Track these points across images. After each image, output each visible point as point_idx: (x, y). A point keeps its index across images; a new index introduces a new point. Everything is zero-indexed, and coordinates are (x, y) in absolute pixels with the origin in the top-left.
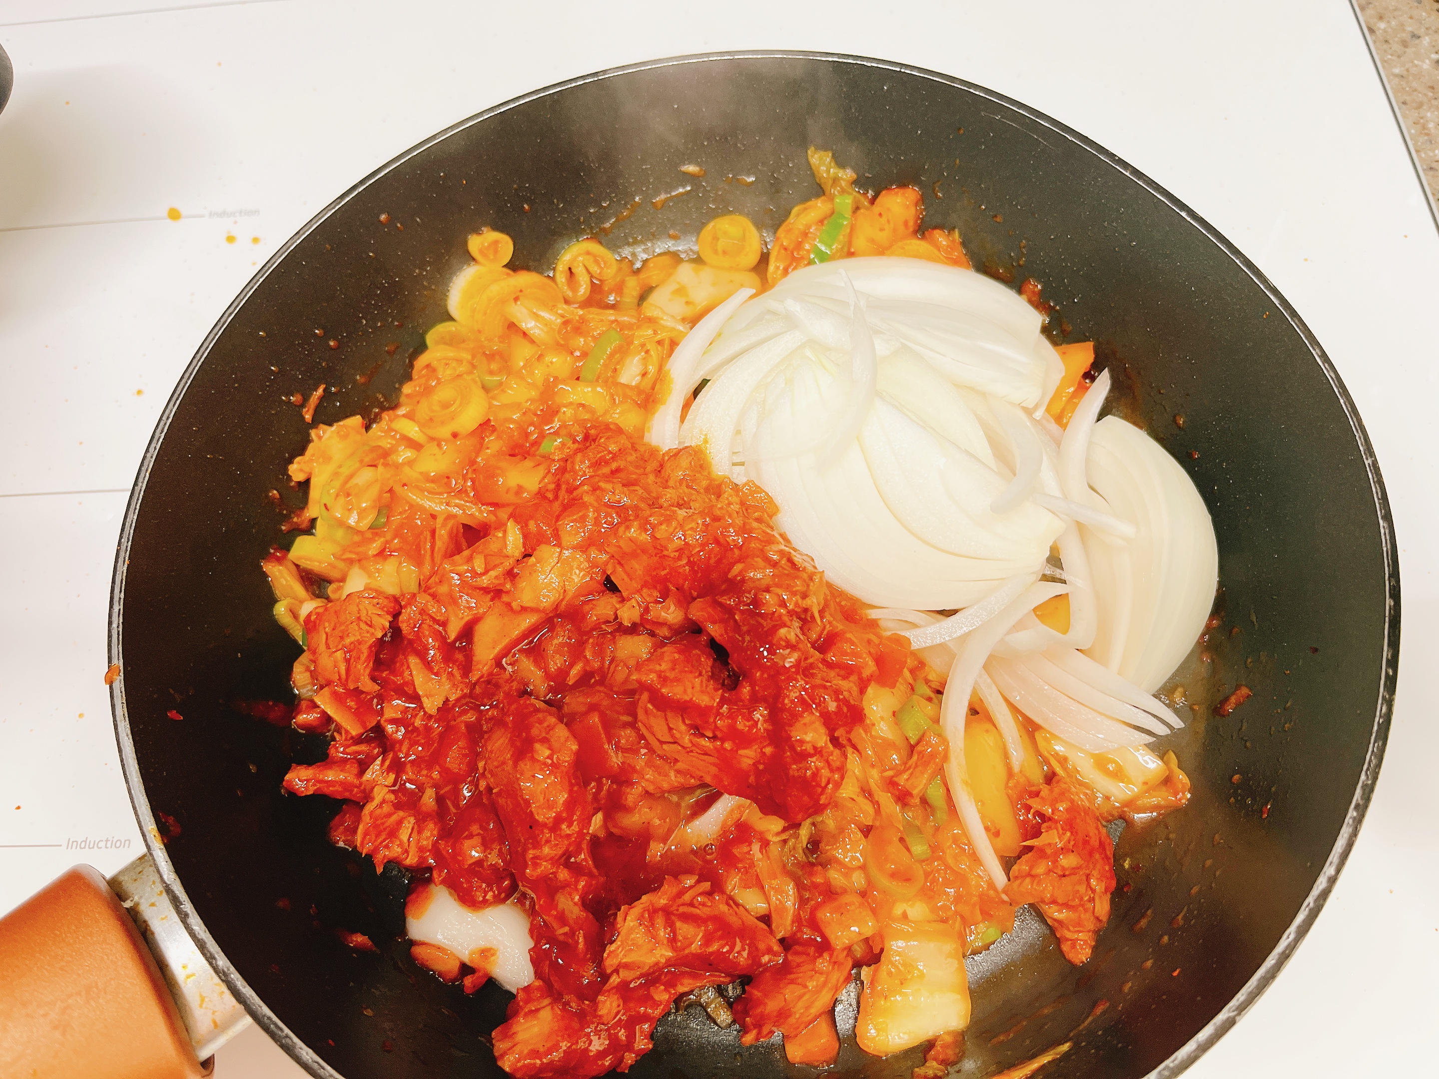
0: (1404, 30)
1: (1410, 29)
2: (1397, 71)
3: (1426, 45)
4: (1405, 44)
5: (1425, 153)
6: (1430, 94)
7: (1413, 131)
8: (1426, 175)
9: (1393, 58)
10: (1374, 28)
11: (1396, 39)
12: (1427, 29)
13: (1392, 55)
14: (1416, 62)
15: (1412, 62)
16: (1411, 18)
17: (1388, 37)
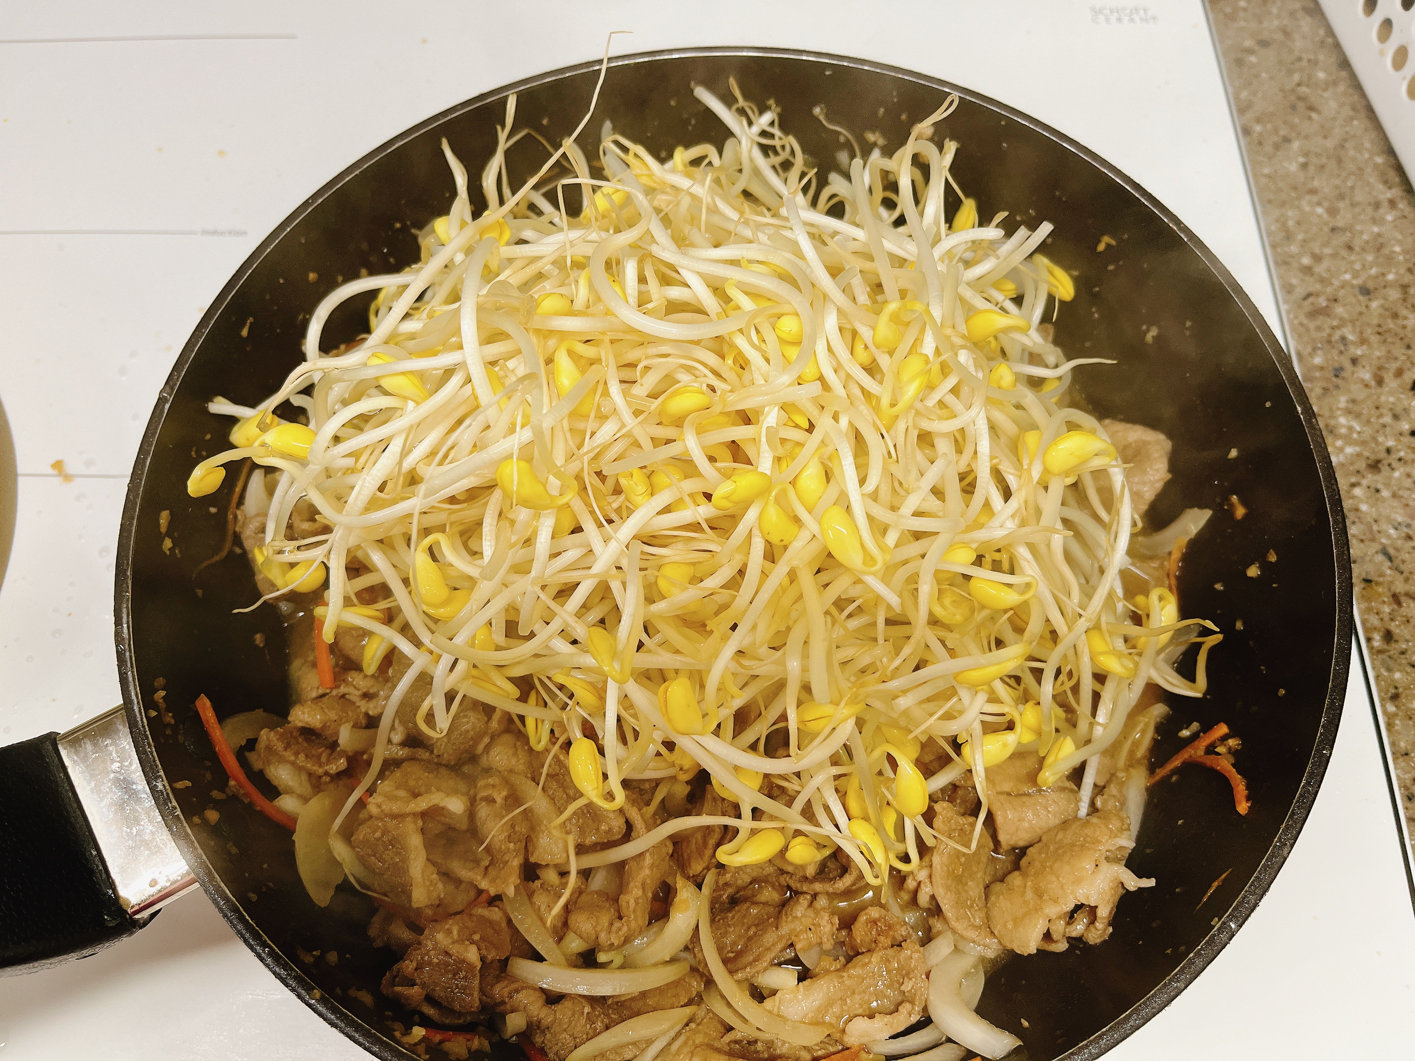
1: (1282, 133)
2: (1266, 171)
4: (1277, 147)
6: (1293, 195)
7: (1273, 228)
12: (1299, 134)
14: (1286, 164)
16: (1285, 122)
17: (1261, 140)
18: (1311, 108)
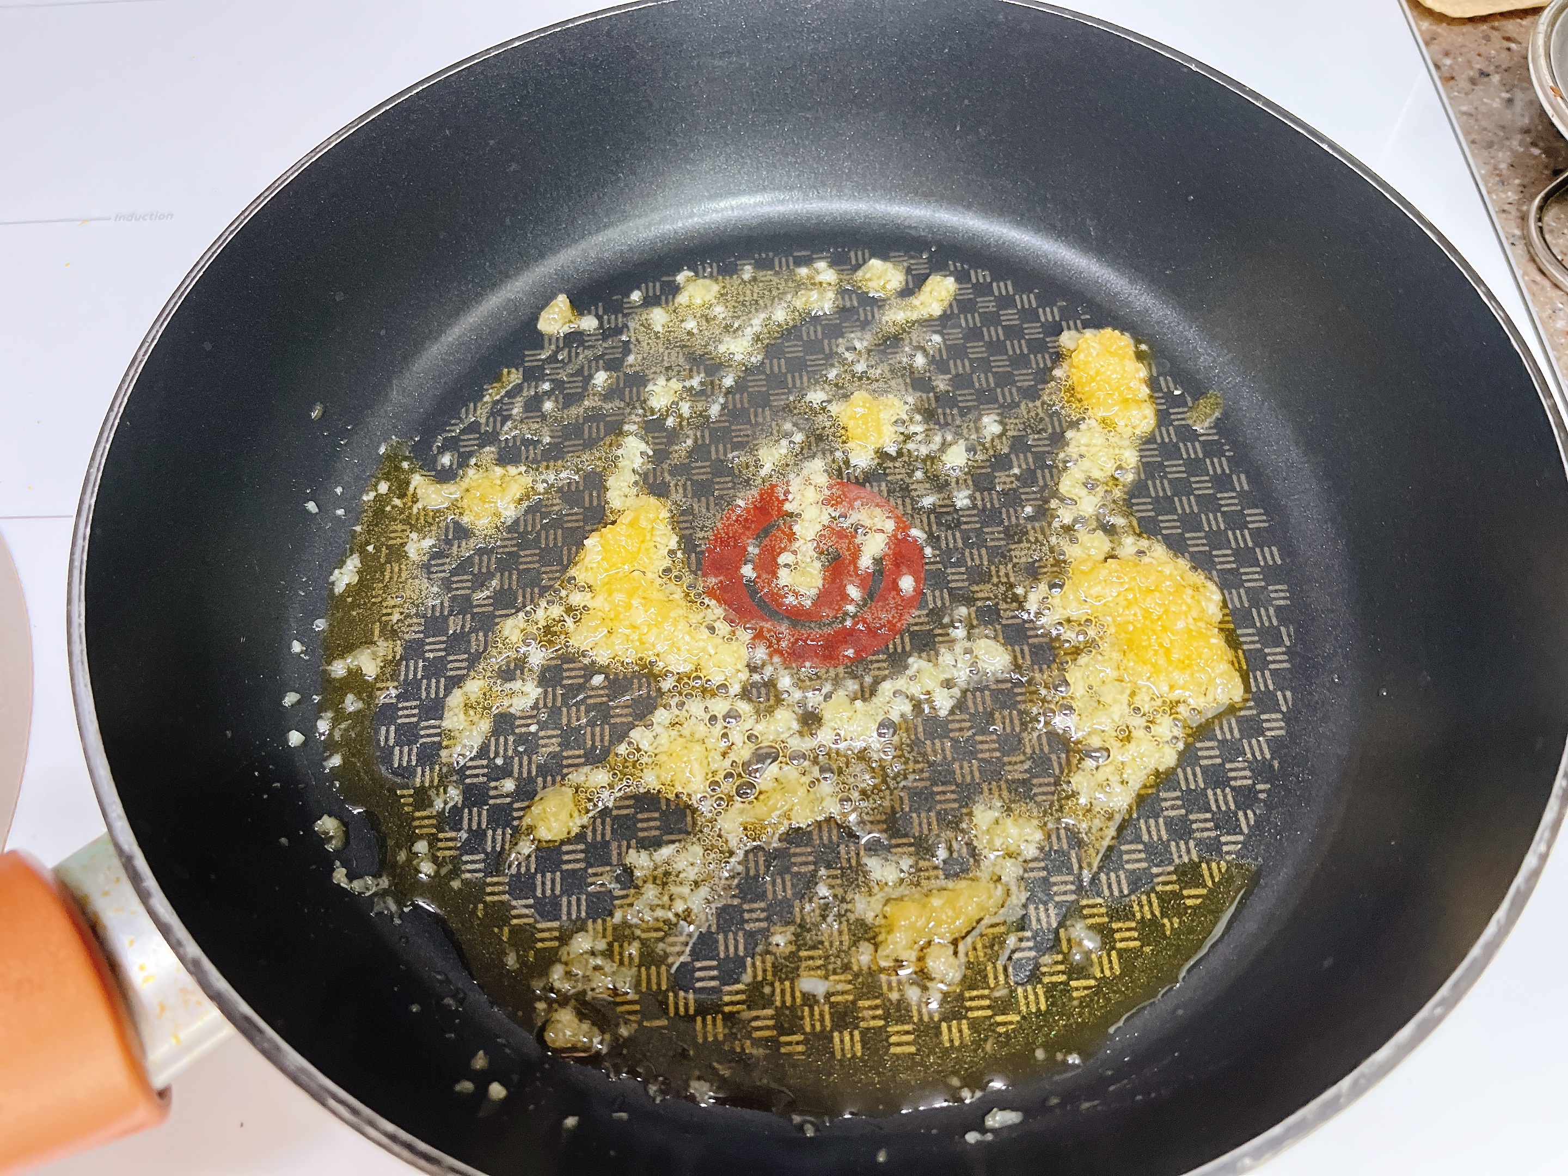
0: (1472, 68)
1: (1478, 66)
2: (1464, 108)
3: (1496, 83)
4: (1473, 81)
5: (1497, 195)
6: (1502, 134)
7: (1483, 172)
8: (1498, 217)
9: (1462, 95)
10: (1439, 64)
11: (1463, 76)
12: (1497, 67)
13: (1459, 92)
14: (1485, 100)
15: (1481, 100)
16: (1479, 55)
17: (1454, 75)
18: (1508, 39)
